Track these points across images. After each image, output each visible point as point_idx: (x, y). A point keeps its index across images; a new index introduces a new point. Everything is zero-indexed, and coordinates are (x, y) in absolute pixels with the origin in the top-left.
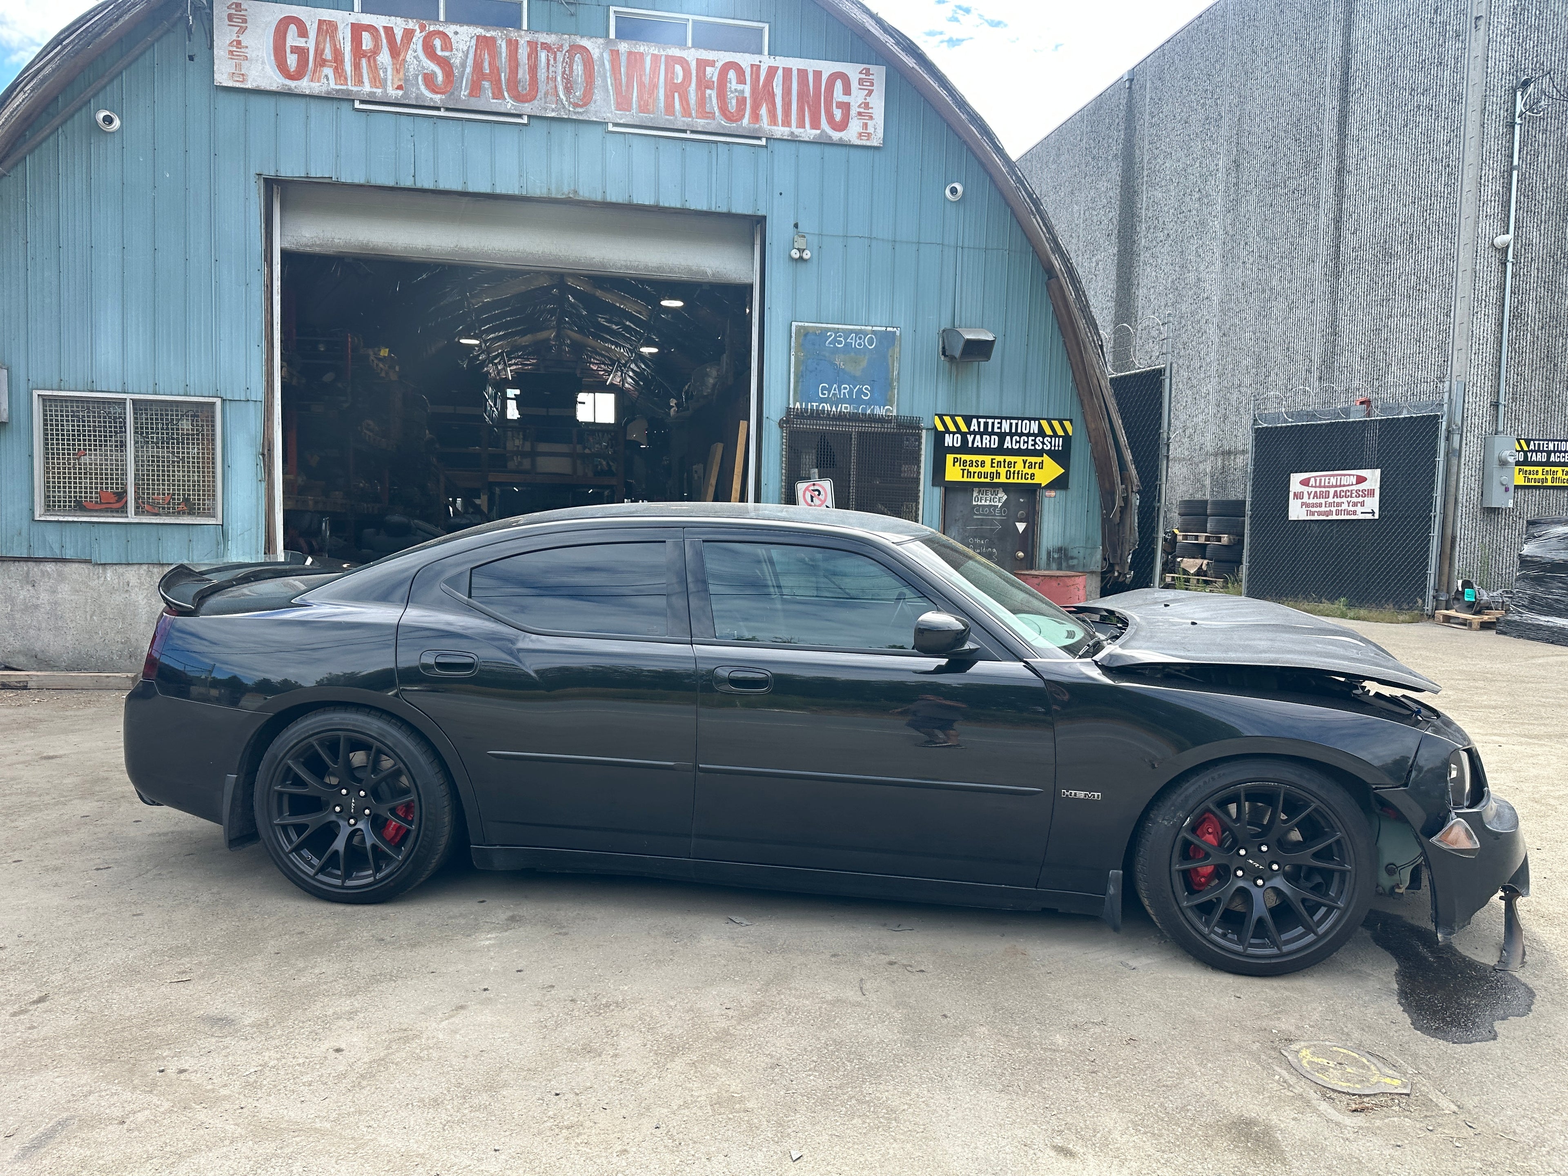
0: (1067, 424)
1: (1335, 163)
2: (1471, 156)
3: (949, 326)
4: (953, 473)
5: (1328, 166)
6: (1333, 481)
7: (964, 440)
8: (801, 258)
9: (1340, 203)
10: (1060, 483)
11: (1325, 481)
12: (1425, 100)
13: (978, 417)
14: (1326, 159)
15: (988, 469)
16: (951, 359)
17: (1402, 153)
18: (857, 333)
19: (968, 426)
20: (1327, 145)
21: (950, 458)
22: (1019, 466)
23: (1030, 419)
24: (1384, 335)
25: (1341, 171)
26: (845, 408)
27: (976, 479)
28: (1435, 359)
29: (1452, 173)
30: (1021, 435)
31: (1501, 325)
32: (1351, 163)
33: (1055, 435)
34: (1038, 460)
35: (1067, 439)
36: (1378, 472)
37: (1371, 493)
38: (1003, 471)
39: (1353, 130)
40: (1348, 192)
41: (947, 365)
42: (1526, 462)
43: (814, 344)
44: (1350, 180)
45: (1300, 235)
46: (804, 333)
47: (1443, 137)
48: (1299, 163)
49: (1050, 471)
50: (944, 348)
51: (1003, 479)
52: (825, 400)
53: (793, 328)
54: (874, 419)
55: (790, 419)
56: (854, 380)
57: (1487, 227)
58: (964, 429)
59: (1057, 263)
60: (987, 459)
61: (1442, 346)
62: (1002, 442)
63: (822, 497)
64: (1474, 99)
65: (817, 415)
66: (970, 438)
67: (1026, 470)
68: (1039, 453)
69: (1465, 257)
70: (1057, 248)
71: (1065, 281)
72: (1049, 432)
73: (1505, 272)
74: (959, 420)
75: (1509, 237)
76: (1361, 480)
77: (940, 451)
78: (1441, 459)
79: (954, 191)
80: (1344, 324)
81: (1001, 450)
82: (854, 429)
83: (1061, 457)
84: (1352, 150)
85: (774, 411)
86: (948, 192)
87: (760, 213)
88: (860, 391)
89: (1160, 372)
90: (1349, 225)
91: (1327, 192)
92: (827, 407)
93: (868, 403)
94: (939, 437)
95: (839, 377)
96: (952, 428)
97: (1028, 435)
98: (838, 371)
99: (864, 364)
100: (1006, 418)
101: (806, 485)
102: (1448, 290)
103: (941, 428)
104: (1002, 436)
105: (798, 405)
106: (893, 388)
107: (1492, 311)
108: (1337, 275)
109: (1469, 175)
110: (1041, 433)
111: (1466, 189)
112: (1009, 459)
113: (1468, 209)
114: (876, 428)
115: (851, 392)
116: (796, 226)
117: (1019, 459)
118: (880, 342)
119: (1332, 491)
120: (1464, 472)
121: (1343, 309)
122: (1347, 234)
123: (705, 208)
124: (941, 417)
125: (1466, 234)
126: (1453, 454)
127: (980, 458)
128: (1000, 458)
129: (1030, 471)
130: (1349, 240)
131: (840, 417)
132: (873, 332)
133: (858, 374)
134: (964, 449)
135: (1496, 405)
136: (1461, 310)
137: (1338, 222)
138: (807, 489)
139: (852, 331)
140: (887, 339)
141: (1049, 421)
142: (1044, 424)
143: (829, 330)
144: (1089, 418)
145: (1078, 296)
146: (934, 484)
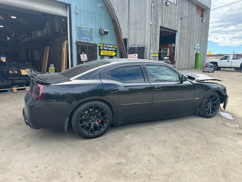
0: (116, 46)
1: (128, 9)
2: (148, 11)
3: (100, 28)
4: (102, 54)
5: (127, 9)
6: (131, 56)
7: (103, 48)
8: (77, 13)
9: (129, 15)
10: (115, 56)
11: (130, 56)
12: (141, 2)
13: (105, 44)
14: (127, 8)
15: (106, 53)
16: (101, 34)
17: (138, 9)
18: (87, 28)
19: (104, 46)
20: (127, 6)
21: (101, 51)
22: (110, 53)
23: (111, 45)
24: (136, 35)
25: (129, 10)
26: (86, 41)
27: (105, 55)
28: (143, 39)
29: (145, 13)
30: (110, 47)
31: (151, 35)
32: (130, 9)
33: (115, 48)
34: (113, 52)
35: (116, 48)
36: (137, 54)
37: (137, 57)
38: (108, 53)
39: (131, 4)
40: (130, 13)
41: (100, 35)
42: (153, 53)
43: (80, 29)
44: (130, 12)
45: (123, 19)
46: (78, 27)
47: (144, 8)
48: (122, 8)
49: (114, 54)
50: (99, 32)
51: (108, 55)
52: (82, 40)
53: (77, 26)
54: (90, 43)
55: (77, 43)
56: (87, 36)
57: (150, 21)
58: (103, 46)
59: (116, 20)
60: (106, 51)
61: (144, 37)
62: (108, 49)
63: (85, 57)
64: (148, 3)
65: (81, 42)
66: (104, 48)
67: (111, 53)
68: (113, 51)
69: (147, 25)
70: (116, 18)
71: (117, 23)
72: (114, 47)
73: (151, 28)
74: (102, 44)
75: (152, 23)
76: (135, 55)
77: (100, 50)
78: (145, 53)
79: (100, 5)
80: (130, 33)
81: (108, 50)
82: (87, 45)
83: (116, 51)
84: (130, 7)
85: (74, 41)
86: (99, 5)
87: (70, 4)
88: (88, 39)
89: (127, 39)
90: (130, 18)
91: (127, 13)
92: (83, 41)
93: (89, 41)
94: (100, 47)
95: (84, 36)
96: (101, 46)
97: (111, 48)
98: (84, 34)
99: (88, 34)
100: (109, 45)
101: (82, 55)
102: (145, 29)
103: (100, 46)
104: (108, 48)
105: (78, 40)
106: (93, 38)
107: (150, 33)
108: (129, 26)
109: (147, 13)
110: (113, 47)
111: (147, 15)
112: (109, 51)
113: (147, 18)
114: (91, 45)
115: (86, 38)
116: (76, 7)
117: (110, 51)
118: (90, 30)
119: (131, 57)
120: (148, 54)
121: (130, 31)
122: (130, 20)
123: (60, 1)
124: (100, 44)
125: (147, 22)
126: (147, 52)
127: (105, 51)
128: (108, 51)
129: (112, 53)
130: (131, 21)
131: (85, 43)
132: (89, 28)
133: (87, 35)
134: (103, 50)
135: (150, 46)
136: (147, 32)
137: (129, 18)
138: (82, 56)
139: (86, 28)
140: (91, 30)
141: (114, 45)
142: (113, 46)
143: (82, 27)
144: (119, 45)
145: (119, 26)
146: (99, 55)
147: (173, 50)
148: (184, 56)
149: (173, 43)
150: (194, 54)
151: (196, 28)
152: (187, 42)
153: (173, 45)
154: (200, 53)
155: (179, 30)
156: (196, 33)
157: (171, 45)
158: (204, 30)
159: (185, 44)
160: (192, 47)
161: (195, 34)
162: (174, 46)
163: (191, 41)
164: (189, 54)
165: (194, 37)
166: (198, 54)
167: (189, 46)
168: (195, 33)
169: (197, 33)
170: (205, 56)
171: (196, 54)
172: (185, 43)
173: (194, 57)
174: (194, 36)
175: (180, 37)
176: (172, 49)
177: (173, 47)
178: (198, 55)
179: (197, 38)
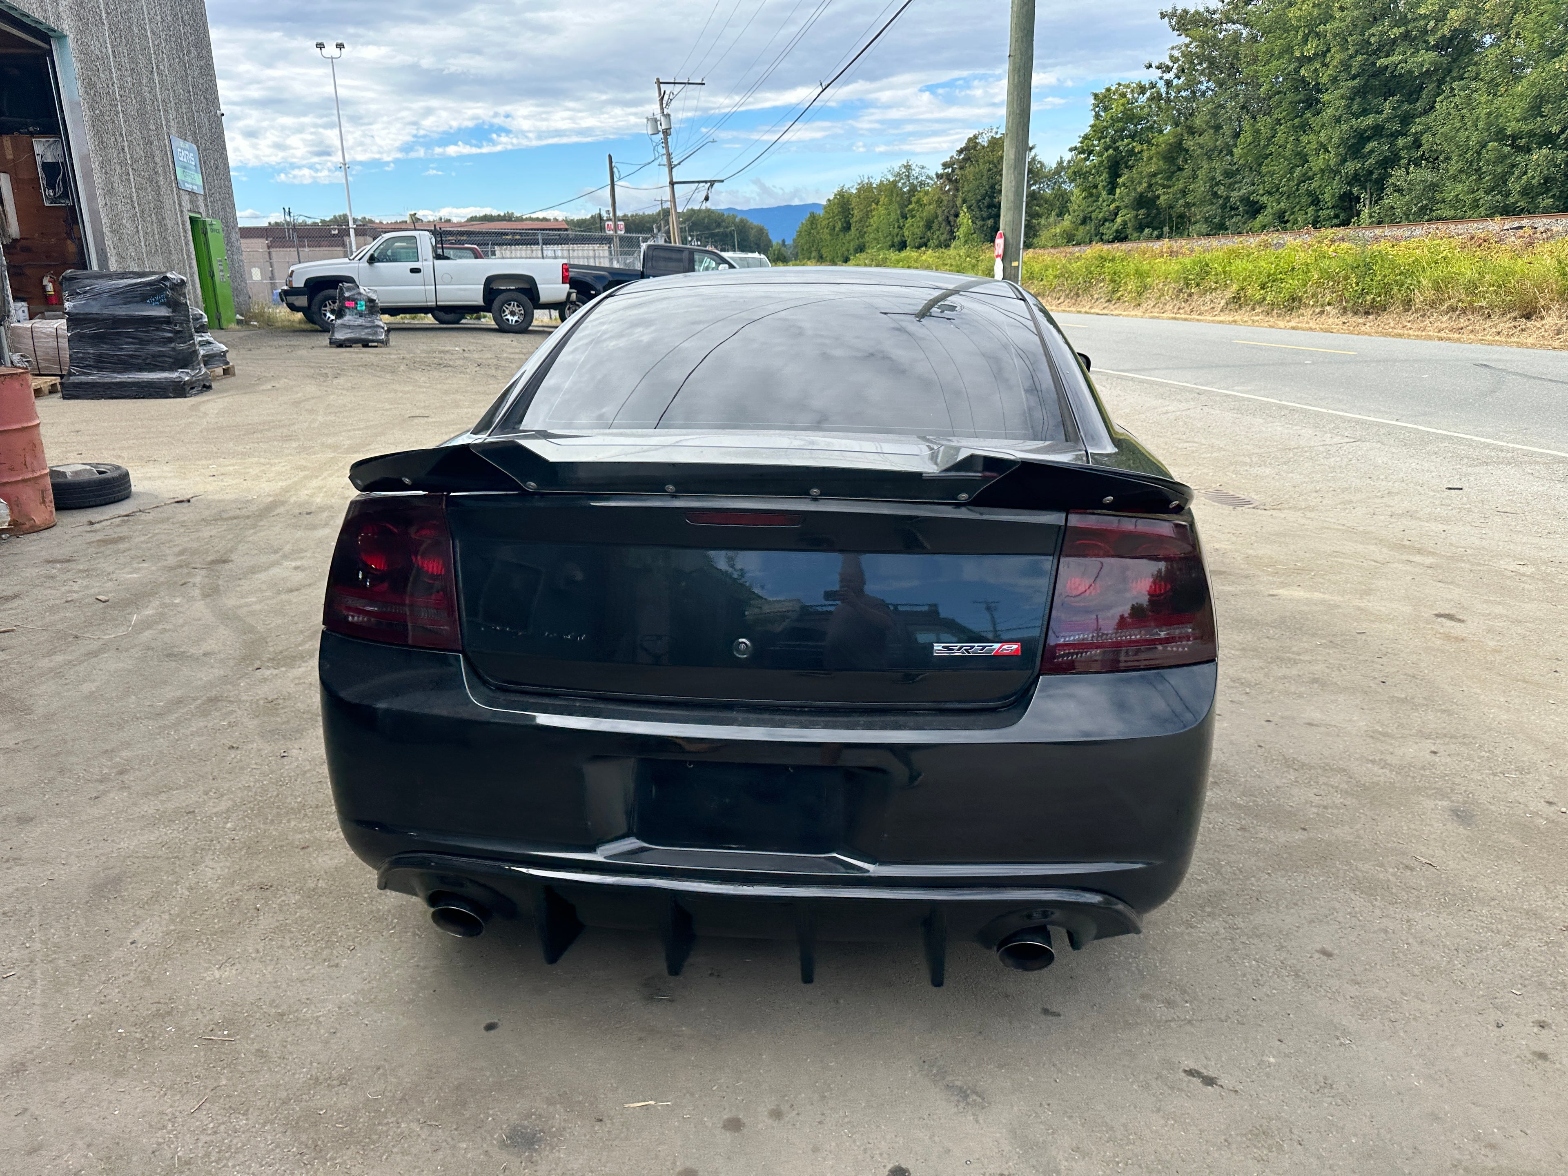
147: (51, 185)
148: (141, 234)
149: (32, 134)
150: (183, 225)
151: (153, 32)
152: (132, 136)
153: (38, 148)
154: (208, 217)
155: (67, 26)
156: (161, 67)
157: (15, 147)
158: (194, 53)
159: (126, 148)
160: (163, 166)
161: (156, 77)
162: (49, 159)
163: (153, 127)
164: (161, 221)
165: (159, 96)
166: (204, 222)
167: (147, 163)
168: (157, 67)
169: (164, 66)
170: (235, 236)
171: (191, 219)
172: (121, 134)
173: (187, 244)
174: (158, 90)
175: (89, 85)
176: (43, 182)
177: (45, 165)
178: (205, 234)
179: (172, 104)
